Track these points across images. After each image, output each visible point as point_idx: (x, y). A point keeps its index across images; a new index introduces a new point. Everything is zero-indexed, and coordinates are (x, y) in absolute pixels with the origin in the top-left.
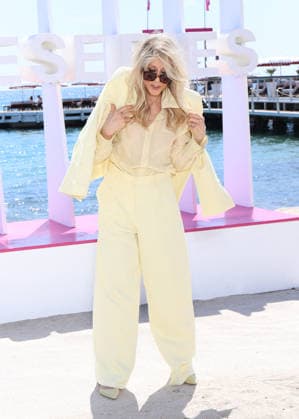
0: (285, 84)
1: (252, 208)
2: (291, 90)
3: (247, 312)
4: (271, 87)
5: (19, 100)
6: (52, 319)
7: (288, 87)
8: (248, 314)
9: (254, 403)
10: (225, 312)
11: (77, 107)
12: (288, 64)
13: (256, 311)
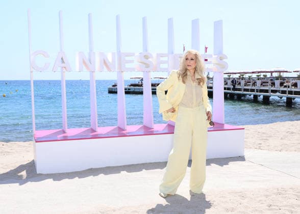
1: (224, 124)
3: (221, 165)
5: (133, 83)
6: (143, 164)
8: (222, 166)
9: (225, 202)
10: (213, 165)
12: (236, 73)
13: (225, 164)
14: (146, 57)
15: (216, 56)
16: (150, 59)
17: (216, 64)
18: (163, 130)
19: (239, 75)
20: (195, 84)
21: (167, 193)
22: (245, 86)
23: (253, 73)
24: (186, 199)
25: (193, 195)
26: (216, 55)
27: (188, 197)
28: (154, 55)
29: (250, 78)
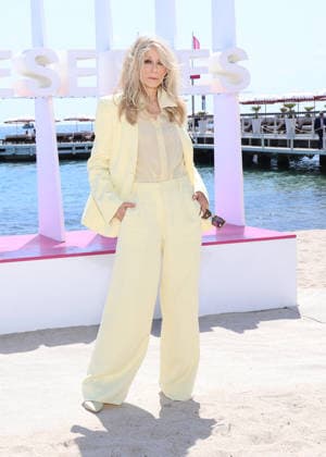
0: (270, 121)
1: (243, 227)
2: (275, 127)
3: (239, 330)
4: (257, 125)
5: (13, 134)
7: (272, 124)
9: (250, 419)
10: (217, 329)
11: (69, 141)
12: (273, 102)
13: (249, 328)
14: (42, 61)
15: (219, 53)
16: (52, 66)
17: (219, 73)
18: (90, 244)
19: (281, 105)
20: (160, 121)
21: (103, 399)
22: (297, 132)
23: (317, 98)
24: (150, 416)
25: (167, 404)
26: (218, 50)
27: (154, 409)
28: (62, 56)
29: (309, 112)
